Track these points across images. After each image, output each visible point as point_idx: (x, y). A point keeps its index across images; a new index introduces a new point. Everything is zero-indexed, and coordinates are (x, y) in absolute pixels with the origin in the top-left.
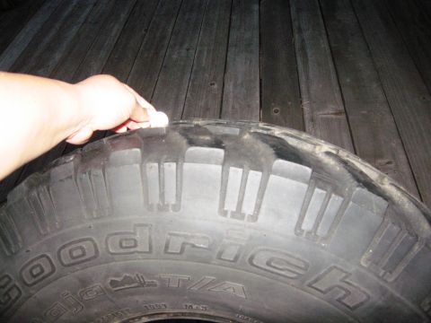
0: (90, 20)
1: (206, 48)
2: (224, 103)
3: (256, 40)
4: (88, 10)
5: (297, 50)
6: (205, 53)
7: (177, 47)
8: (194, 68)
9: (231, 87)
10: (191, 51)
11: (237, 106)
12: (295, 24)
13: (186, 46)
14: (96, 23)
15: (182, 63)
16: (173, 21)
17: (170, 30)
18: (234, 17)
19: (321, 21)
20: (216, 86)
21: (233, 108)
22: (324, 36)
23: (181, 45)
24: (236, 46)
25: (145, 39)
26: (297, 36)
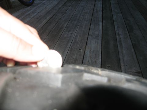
0: (35, 17)
1: (79, 35)
2: (85, 59)
3: (100, 35)
4: (35, 14)
5: (118, 42)
6: (79, 36)
7: (67, 32)
8: (73, 42)
9: (88, 52)
10: (72, 34)
11: (90, 61)
12: (117, 32)
13: (71, 32)
14: (37, 18)
15: (68, 39)
16: (67, 22)
17: (65, 26)
18: (92, 25)
19: (127, 33)
20: (81, 50)
21: (88, 61)
22: (129, 38)
23: (69, 32)
24: (92, 36)
25: (55, 27)
26: (117, 37)
